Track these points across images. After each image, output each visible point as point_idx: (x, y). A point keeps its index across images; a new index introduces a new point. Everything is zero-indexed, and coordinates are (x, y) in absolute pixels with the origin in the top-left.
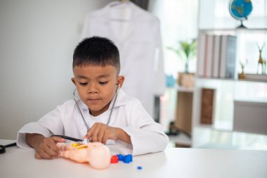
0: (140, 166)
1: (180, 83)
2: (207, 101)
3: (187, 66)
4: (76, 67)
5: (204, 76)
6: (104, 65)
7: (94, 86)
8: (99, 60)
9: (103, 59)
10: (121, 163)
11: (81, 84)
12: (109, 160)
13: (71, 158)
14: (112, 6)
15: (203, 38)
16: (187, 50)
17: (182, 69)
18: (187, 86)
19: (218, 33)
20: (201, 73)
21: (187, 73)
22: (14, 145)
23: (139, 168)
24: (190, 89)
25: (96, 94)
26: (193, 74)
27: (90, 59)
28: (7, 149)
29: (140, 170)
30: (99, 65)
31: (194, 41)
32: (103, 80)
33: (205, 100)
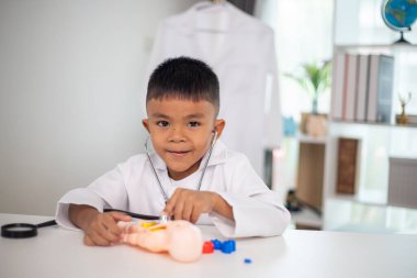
0: (248, 257)
1: (304, 130)
2: (346, 158)
3: (315, 103)
4: (153, 100)
5: (343, 119)
6: (196, 100)
8: (190, 92)
10: (217, 253)
12: (200, 249)
13: (141, 244)
14: (199, 9)
15: (341, 59)
16: (315, 78)
17: (308, 108)
18: (315, 135)
19: (365, 52)
20: (338, 114)
21: (315, 114)
22: (53, 223)
23: (247, 261)
24: (320, 139)
26: (325, 116)
27: (175, 89)
29: (248, 265)
30: (189, 99)
31: (326, 63)
33: (343, 157)
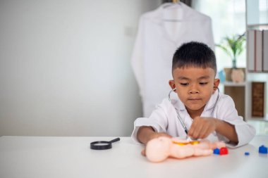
2: (257, 95)
3: (234, 62)
4: (178, 69)
5: (255, 71)
6: (205, 67)
7: (194, 86)
9: (204, 62)
11: (182, 84)
15: (252, 34)
16: (234, 47)
17: (230, 65)
18: (237, 82)
20: (252, 68)
21: (235, 68)
22: (118, 140)
23: (247, 154)
25: (197, 94)
26: (243, 70)
27: (192, 61)
28: (113, 144)
32: (203, 81)
33: (255, 94)
